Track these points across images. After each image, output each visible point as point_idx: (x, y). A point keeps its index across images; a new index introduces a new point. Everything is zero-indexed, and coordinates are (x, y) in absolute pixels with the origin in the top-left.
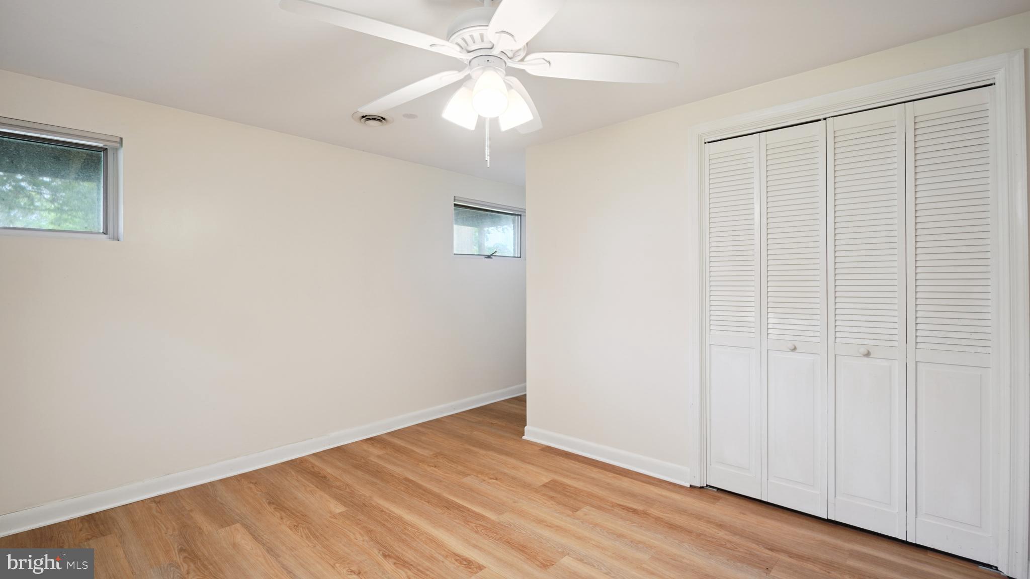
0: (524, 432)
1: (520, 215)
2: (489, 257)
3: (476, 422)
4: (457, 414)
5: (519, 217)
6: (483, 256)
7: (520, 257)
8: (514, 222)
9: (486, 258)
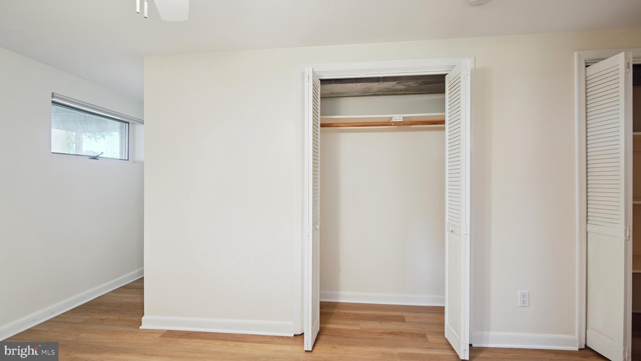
0: (141, 322)
1: (128, 123)
2: (95, 158)
3: (82, 322)
4: (56, 317)
5: (127, 124)
6: (88, 157)
7: (128, 160)
8: (121, 128)
9: (91, 159)
